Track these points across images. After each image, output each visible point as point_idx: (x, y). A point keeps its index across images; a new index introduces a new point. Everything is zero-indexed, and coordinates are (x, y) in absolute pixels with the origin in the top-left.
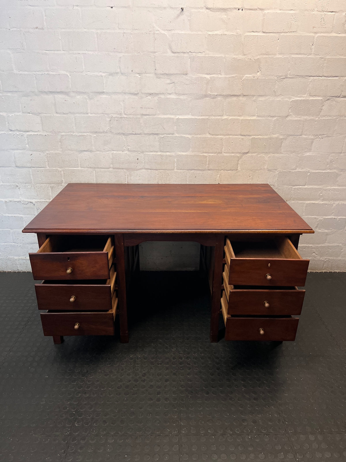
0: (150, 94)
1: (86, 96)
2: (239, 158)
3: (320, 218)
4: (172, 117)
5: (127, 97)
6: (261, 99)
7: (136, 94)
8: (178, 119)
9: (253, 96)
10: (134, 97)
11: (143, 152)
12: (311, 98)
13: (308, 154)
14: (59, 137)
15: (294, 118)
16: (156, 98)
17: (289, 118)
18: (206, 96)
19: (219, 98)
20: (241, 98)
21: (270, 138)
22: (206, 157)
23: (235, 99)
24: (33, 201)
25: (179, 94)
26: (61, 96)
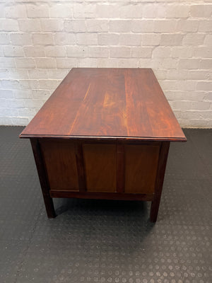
0: (91, 2)
1: (47, 5)
2: (153, 49)
3: (207, 92)
4: (107, 19)
5: (75, 5)
6: (169, 4)
7: (81, 3)
8: (110, 21)
9: (164, 2)
10: (80, 5)
11: (87, 45)
12: (205, 4)
13: (201, 46)
14: (31, 35)
15: (193, 19)
16: (95, 5)
17: (189, 19)
18: (130, 3)
19: (139, 5)
20: (155, 4)
21: (175, 35)
22: (130, 48)
23: (150, 5)
24: (18, 80)
25: (112, 2)
26: (30, 5)
